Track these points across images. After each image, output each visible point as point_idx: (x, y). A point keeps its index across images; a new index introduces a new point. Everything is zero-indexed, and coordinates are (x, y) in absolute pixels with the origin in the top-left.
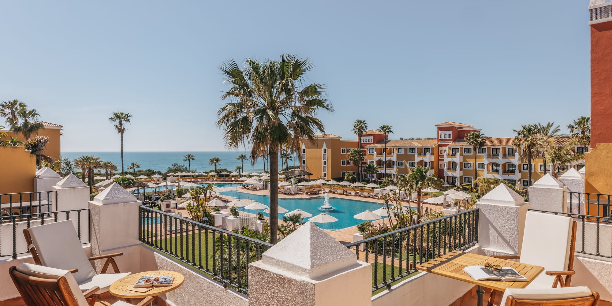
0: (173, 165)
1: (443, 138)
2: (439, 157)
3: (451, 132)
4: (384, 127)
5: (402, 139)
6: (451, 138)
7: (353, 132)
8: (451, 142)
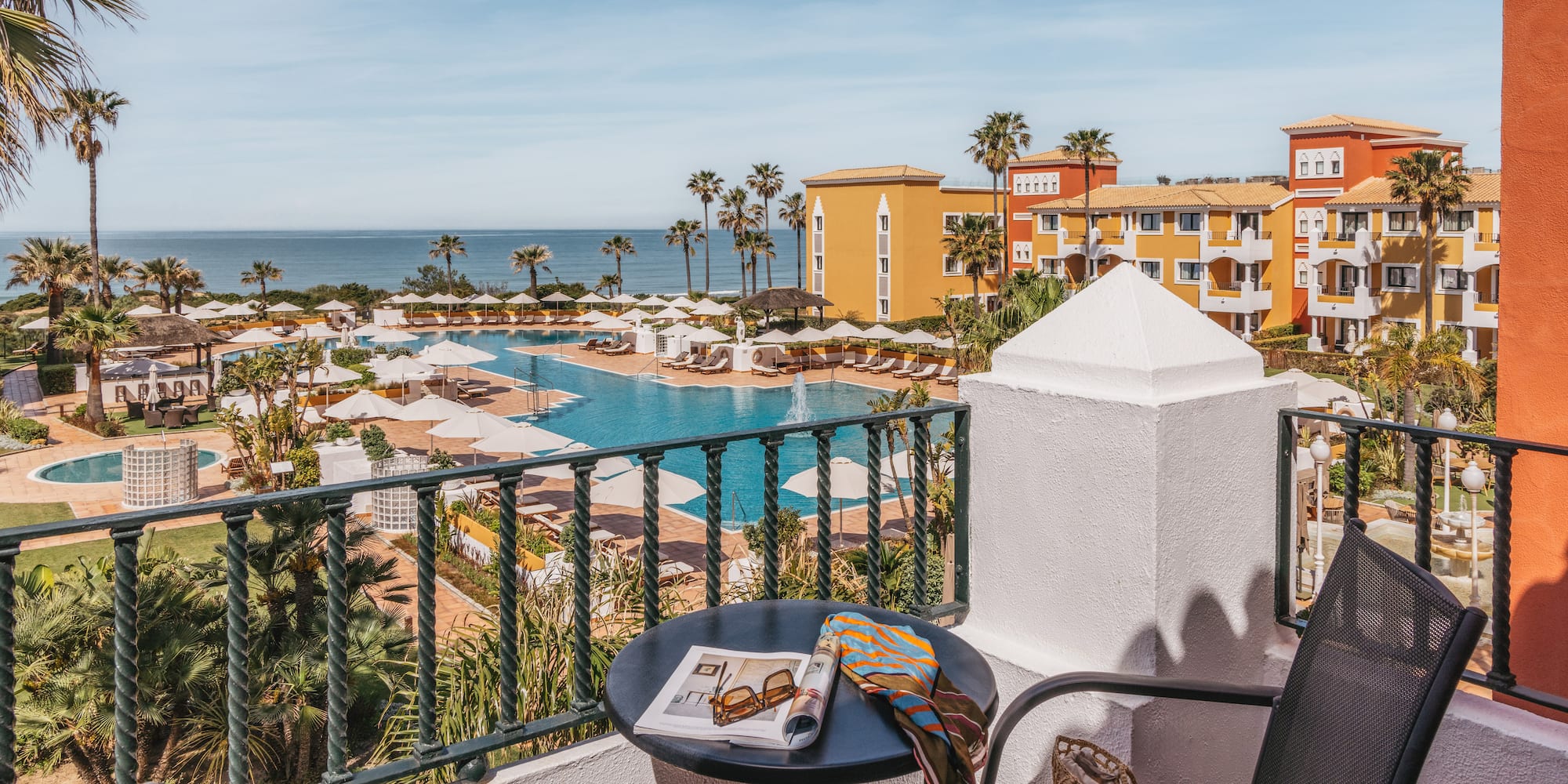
0: (422, 269)
1: (1312, 174)
2: (1296, 245)
3: (1341, 150)
4: (1083, 135)
5: (1164, 181)
6: (1341, 174)
7: (972, 155)
8: (1342, 189)
